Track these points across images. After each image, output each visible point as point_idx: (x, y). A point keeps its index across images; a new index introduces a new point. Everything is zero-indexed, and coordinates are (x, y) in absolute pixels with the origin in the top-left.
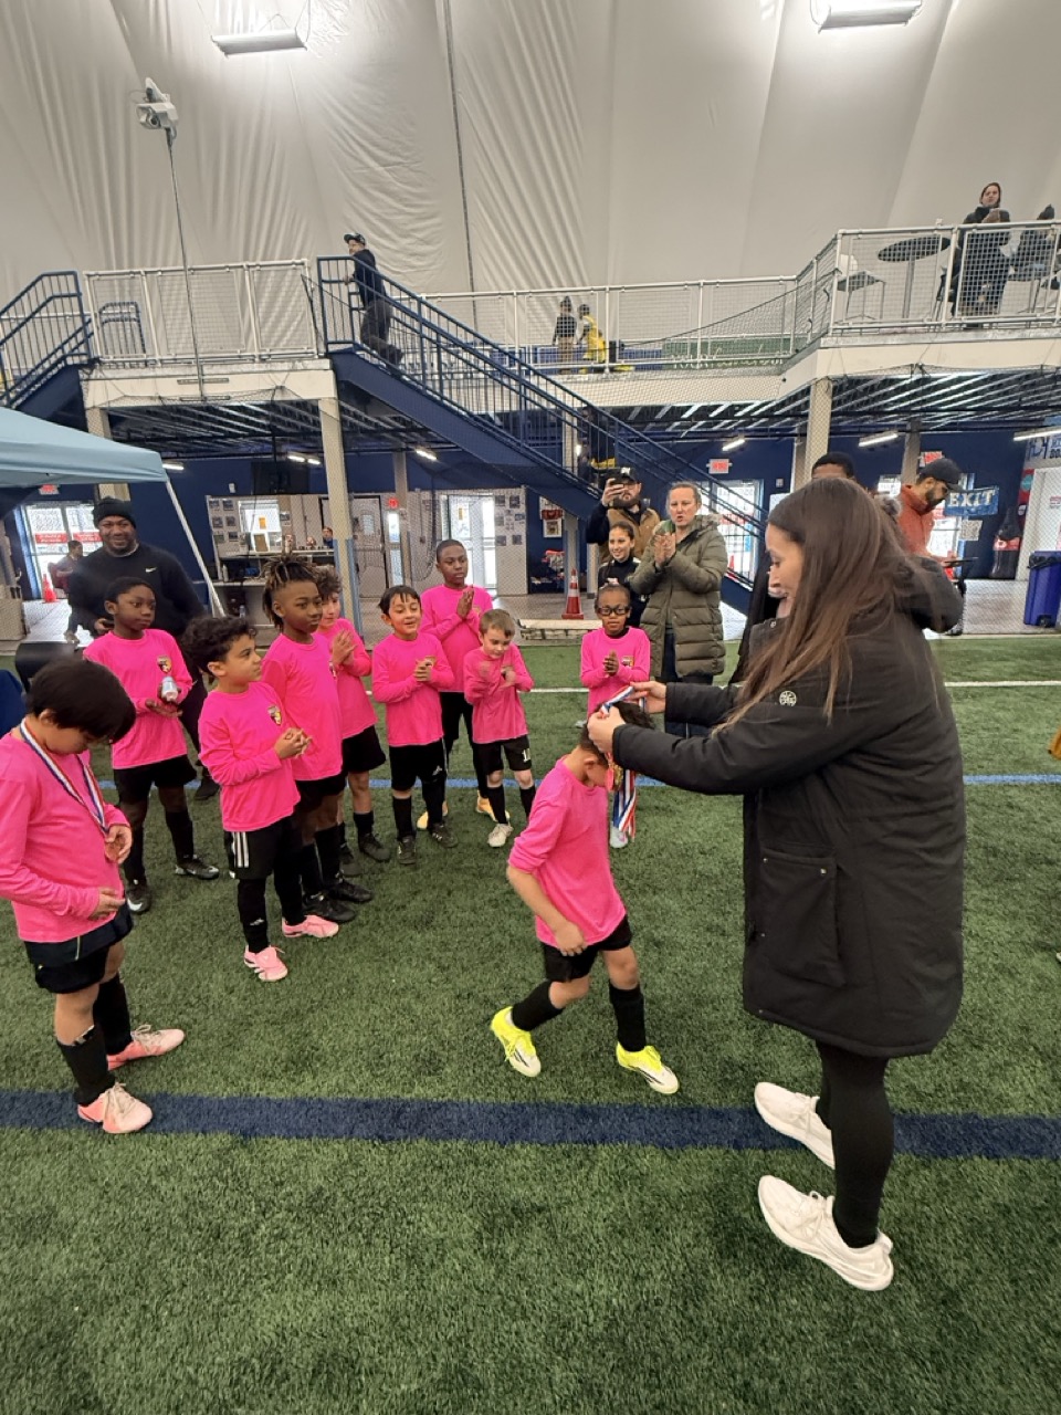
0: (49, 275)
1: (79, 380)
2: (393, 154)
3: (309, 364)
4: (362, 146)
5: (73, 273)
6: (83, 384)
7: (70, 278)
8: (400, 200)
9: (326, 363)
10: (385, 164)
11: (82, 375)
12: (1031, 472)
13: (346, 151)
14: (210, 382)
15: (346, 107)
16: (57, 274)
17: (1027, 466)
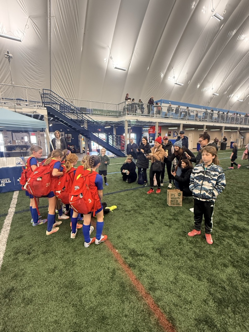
2: (36, 64)
3: (42, 108)
4: (28, 61)
8: (36, 73)
9: (46, 108)
10: (34, 65)
13: (24, 60)
14: (17, 108)
15: (26, 53)
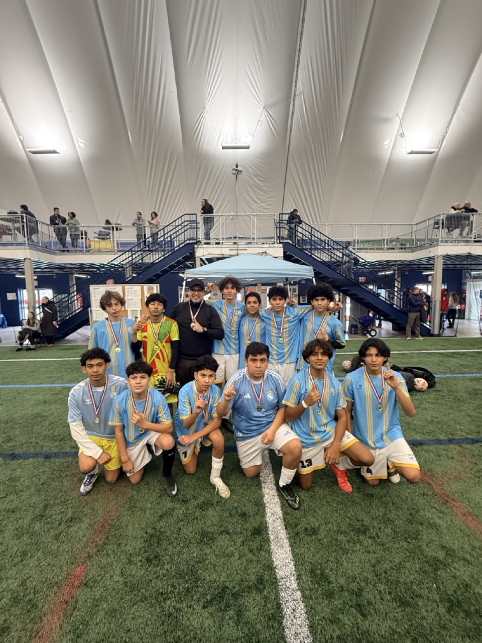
0: (187, 214)
1: (194, 248)
2: (264, 178)
3: (275, 245)
4: (255, 176)
5: (196, 214)
6: (196, 249)
7: (195, 216)
9: (281, 245)
10: (261, 181)
11: (196, 246)
12: (466, 283)
14: (241, 250)
16: (190, 214)
17: (463, 281)
